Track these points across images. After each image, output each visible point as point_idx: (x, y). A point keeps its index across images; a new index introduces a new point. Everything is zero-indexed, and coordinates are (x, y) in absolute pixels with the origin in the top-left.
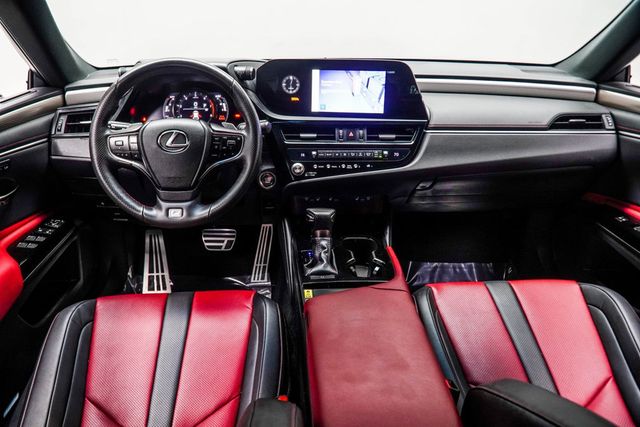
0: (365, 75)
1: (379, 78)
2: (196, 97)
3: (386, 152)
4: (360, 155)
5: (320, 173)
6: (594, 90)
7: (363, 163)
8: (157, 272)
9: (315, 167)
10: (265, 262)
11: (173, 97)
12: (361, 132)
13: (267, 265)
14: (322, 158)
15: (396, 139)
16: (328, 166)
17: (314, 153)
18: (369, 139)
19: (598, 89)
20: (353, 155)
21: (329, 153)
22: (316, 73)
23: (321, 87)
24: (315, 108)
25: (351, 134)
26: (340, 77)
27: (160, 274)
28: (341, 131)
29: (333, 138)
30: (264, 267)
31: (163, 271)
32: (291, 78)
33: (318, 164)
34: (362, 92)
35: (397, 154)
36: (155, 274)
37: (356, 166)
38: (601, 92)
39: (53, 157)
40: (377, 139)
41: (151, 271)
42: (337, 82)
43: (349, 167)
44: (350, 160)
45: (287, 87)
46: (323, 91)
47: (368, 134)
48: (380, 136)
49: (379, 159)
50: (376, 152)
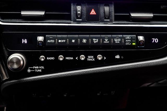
3: (141, 38)
4: (106, 41)
7: (110, 53)
9: (42, 58)
12: (107, 9)
14: (52, 46)
15: (155, 19)
16: (61, 58)
17: (40, 39)
18: (117, 18)
20: (96, 41)
21: (61, 39)
25: (93, 12)
28: (79, 8)
29: (68, 18)
33: (46, 55)
35: (156, 40)
37: (100, 57)
43: (91, 58)
44: (91, 49)
47: (115, 12)
48: (133, 15)
49: (131, 47)
50: (128, 37)
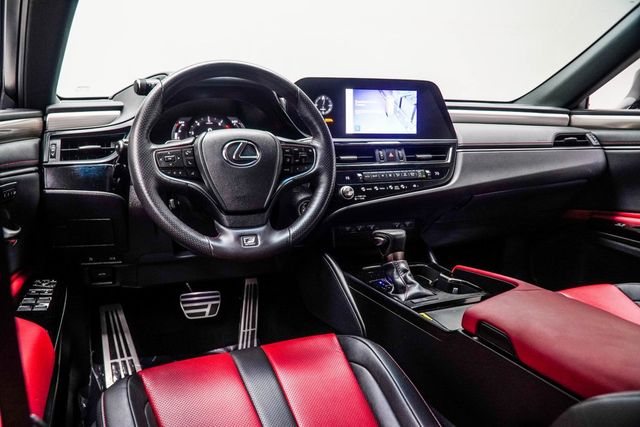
0: (397, 94)
1: (411, 98)
2: (209, 122)
3: (427, 172)
4: (405, 175)
5: (370, 195)
6: (567, 116)
7: (409, 183)
8: (122, 356)
9: (363, 189)
10: (253, 327)
11: (182, 123)
12: (400, 152)
13: (256, 329)
14: (369, 180)
15: (433, 159)
16: (376, 188)
17: (359, 175)
18: (408, 159)
19: (570, 114)
20: (398, 175)
21: (374, 174)
22: (349, 93)
23: (355, 107)
24: (350, 130)
25: (391, 155)
26: (373, 97)
27: (126, 359)
28: (381, 152)
29: (374, 160)
30: (253, 332)
31: (129, 355)
32: (323, 98)
33: (366, 187)
34: (395, 111)
35: (437, 173)
36: (119, 360)
37: (403, 187)
38: (573, 117)
39: (47, 191)
40: (416, 159)
41: (113, 356)
42: (370, 102)
43: (397, 188)
44: (397, 181)
45: (319, 107)
46: (358, 112)
47: (406, 154)
48: (418, 156)
49: (423, 178)
50: (419, 171)
